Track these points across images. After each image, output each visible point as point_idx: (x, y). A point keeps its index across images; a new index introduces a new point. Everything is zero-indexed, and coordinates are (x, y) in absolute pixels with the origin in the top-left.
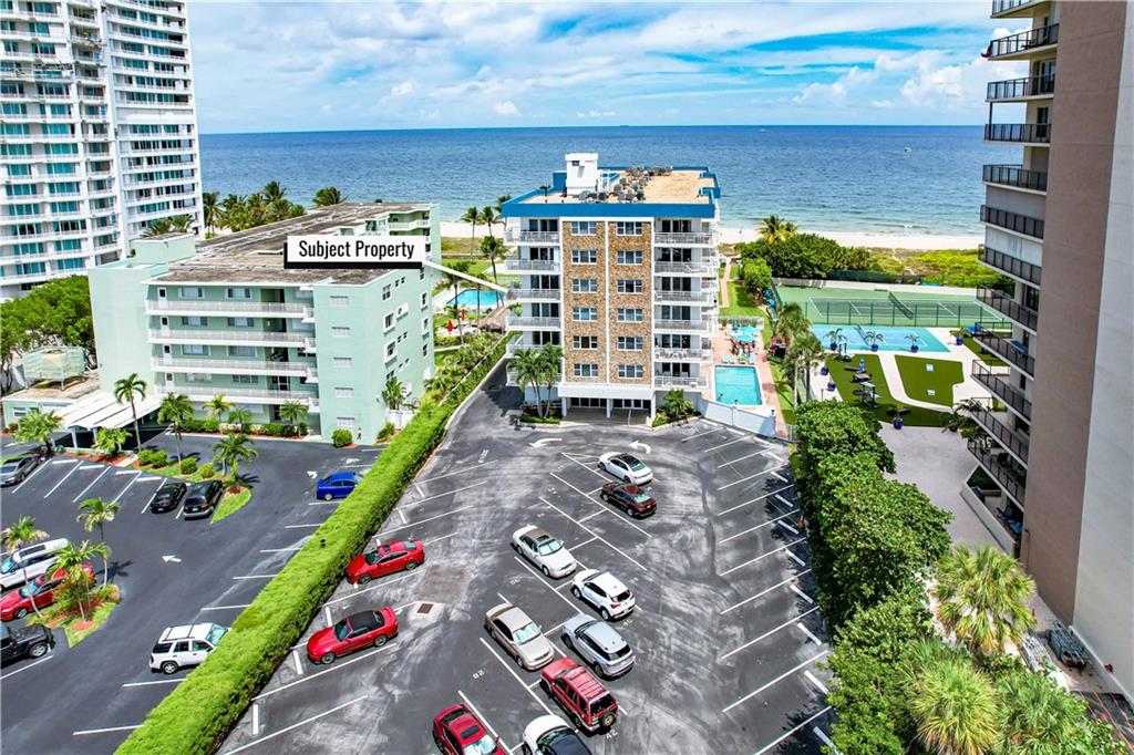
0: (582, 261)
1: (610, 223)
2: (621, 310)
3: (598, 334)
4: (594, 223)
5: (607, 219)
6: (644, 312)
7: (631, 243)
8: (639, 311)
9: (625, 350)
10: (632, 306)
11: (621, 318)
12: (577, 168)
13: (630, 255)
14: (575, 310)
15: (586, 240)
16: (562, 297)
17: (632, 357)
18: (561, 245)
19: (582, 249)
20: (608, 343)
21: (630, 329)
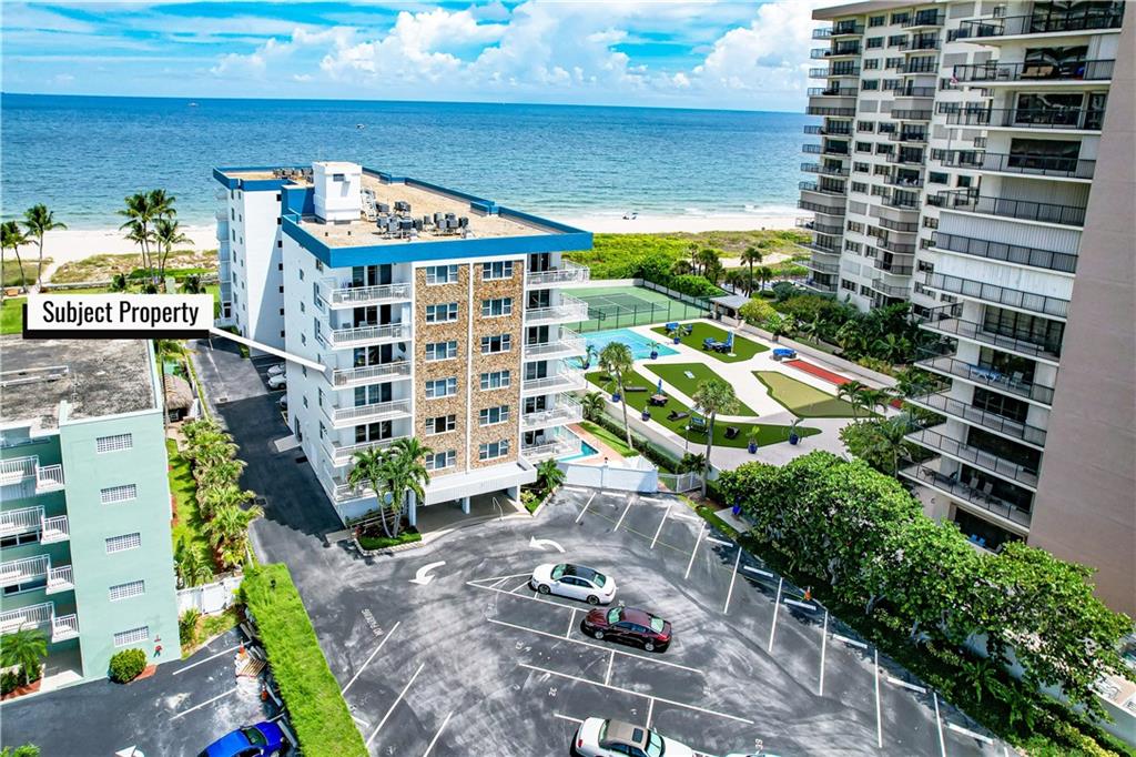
0: (438, 319)
1: (475, 264)
2: (484, 376)
3: (457, 411)
4: (455, 267)
5: (472, 261)
6: (511, 374)
7: (500, 289)
8: (506, 373)
9: (489, 424)
10: (498, 369)
11: (484, 385)
12: (340, 183)
13: (497, 304)
14: (429, 384)
15: (446, 291)
16: (413, 370)
17: (496, 431)
18: (413, 300)
19: (440, 302)
20: (469, 421)
21: (495, 397)
